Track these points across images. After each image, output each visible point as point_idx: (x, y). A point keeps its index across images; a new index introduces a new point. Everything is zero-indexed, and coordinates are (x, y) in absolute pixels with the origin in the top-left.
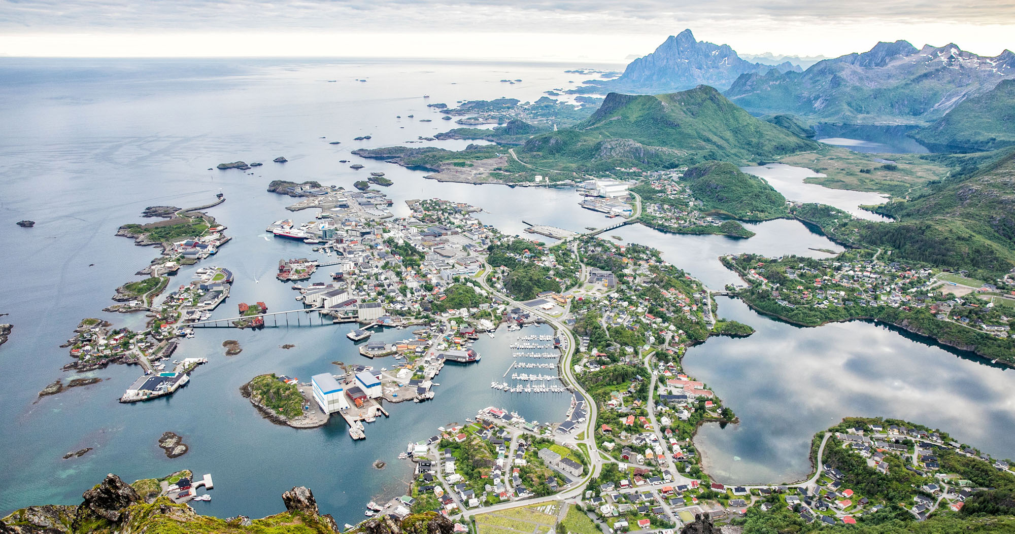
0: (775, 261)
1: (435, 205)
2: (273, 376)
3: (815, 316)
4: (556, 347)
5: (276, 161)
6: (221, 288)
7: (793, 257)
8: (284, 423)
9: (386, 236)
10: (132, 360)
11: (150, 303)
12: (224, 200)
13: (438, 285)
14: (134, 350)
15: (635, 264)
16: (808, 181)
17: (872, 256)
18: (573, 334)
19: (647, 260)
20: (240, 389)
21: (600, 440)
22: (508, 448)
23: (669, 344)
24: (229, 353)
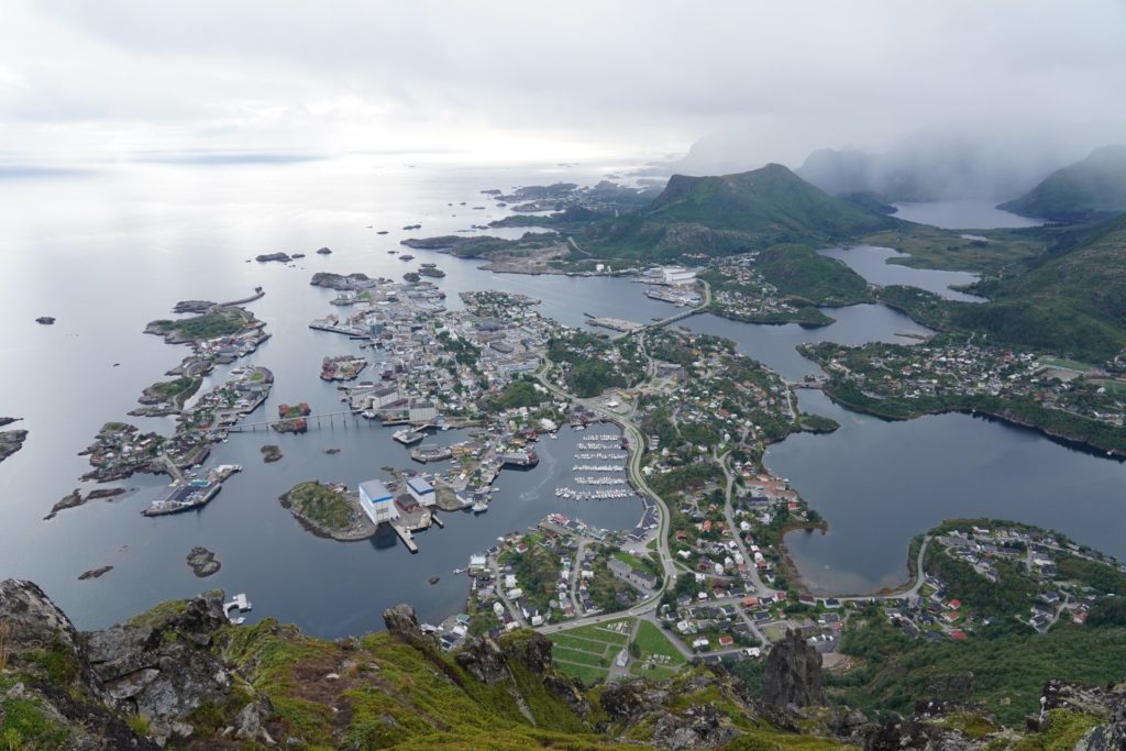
0: (858, 349)
1: (490, 297)
2: (317, 483)
3: (905, 407)
4: (623, 448)
5: (320, 252)
6: (260, 389)
7: (879, 343)
8: (328, 536)
9: (438, 331)
10: (160, 468)
11: (181, 405)
12: (263, 294)
13: (495, 382)
14: (162, 458)
15: (706, 356)
16: (890, 261)
17: (965, 341)
18: (641, 433)
19: (719, 352)
20: (280, 499)
21: (673, 548)
22: (574, 558)
23: (746, 442)
24: (267, 460)
